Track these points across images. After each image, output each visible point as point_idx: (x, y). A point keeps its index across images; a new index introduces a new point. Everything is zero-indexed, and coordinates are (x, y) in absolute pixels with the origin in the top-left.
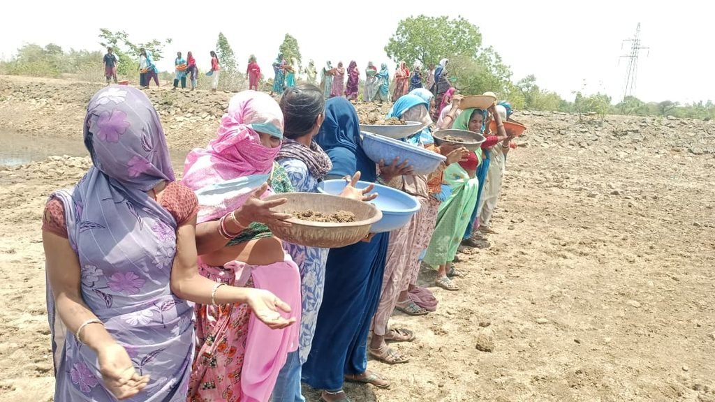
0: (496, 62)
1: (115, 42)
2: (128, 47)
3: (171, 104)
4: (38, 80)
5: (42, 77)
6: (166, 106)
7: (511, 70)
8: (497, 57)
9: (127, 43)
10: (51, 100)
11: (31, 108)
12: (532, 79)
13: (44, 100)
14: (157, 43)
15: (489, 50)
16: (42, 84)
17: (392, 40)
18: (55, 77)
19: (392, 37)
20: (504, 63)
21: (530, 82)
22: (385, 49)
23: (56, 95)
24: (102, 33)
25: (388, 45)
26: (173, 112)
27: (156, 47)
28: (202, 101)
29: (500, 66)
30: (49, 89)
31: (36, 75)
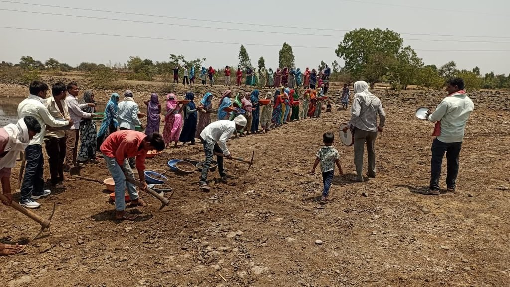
0: (413, 56)
1: (178, 61)
2: (184, 63)
3: (199, 92)
4: (141, 82)
5: (143, 80)
6: (197, 93)
7: (423, 61)
8: (414, 53)
9: (184, 61)
10: (147, 92)
11: (138, 96)
12: (453, 64)
13: (144, 92)
14: (199, 60)
15: (408, 48)
16: (143, 85)
17: (339, 46)
18: (149, 80)
19: (340, 44)
20: (419, 56)
21: (451, 67)
22: (336, 52)
23: (149, 90)
24: (171, 56)
25: (337, 49)
26: (199, 96)
27: (197, 63)
28: (213, 90)
29: (415, 59)
30: (146, 87)
31: (141, 80)
